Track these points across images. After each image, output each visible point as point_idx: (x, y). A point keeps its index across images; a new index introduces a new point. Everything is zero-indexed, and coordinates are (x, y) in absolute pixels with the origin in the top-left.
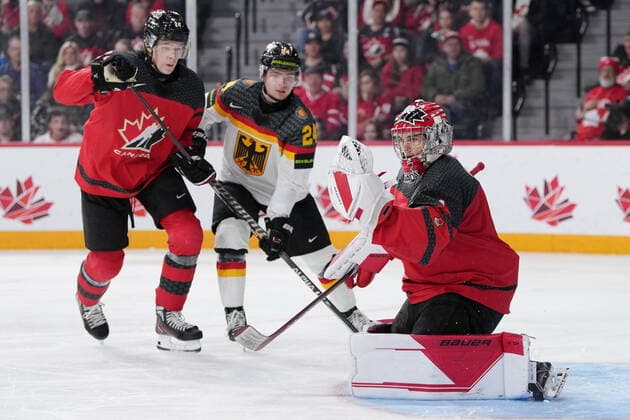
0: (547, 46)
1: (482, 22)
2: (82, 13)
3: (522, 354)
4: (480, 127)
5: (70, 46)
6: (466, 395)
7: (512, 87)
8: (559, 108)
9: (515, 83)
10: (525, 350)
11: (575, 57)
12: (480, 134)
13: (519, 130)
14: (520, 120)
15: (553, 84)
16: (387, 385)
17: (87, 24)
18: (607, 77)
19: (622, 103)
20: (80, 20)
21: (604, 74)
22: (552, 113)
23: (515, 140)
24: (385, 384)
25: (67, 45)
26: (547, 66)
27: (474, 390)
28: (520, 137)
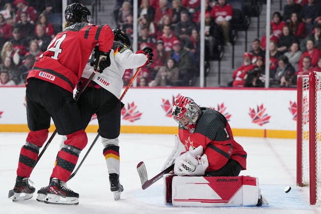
0: (219, 47)
1: (169, 35)
2: (16, 30)
3: (255, 185)
4: (190, 81)
5: (8, 44)
6: (227, 205)
7: (205, 64)
8: (225, 73)
9: (206, 62)
10: (257, 183)
11: (231, 51)
12: (190, 84)
13: (207, 83)
14: (208, 78)
15: (222, 63)
16: (190, 200)
17: (18, 35)
18: (247, 61)
19: (252, 71)
20: (15, 33)
21: (246, 59)
22: (221, 75)
23: (205, 87)
24: (190, 199)
25: (7, 43)
26: (220, 55)
27: (230, 202)
28: (207, 86)
